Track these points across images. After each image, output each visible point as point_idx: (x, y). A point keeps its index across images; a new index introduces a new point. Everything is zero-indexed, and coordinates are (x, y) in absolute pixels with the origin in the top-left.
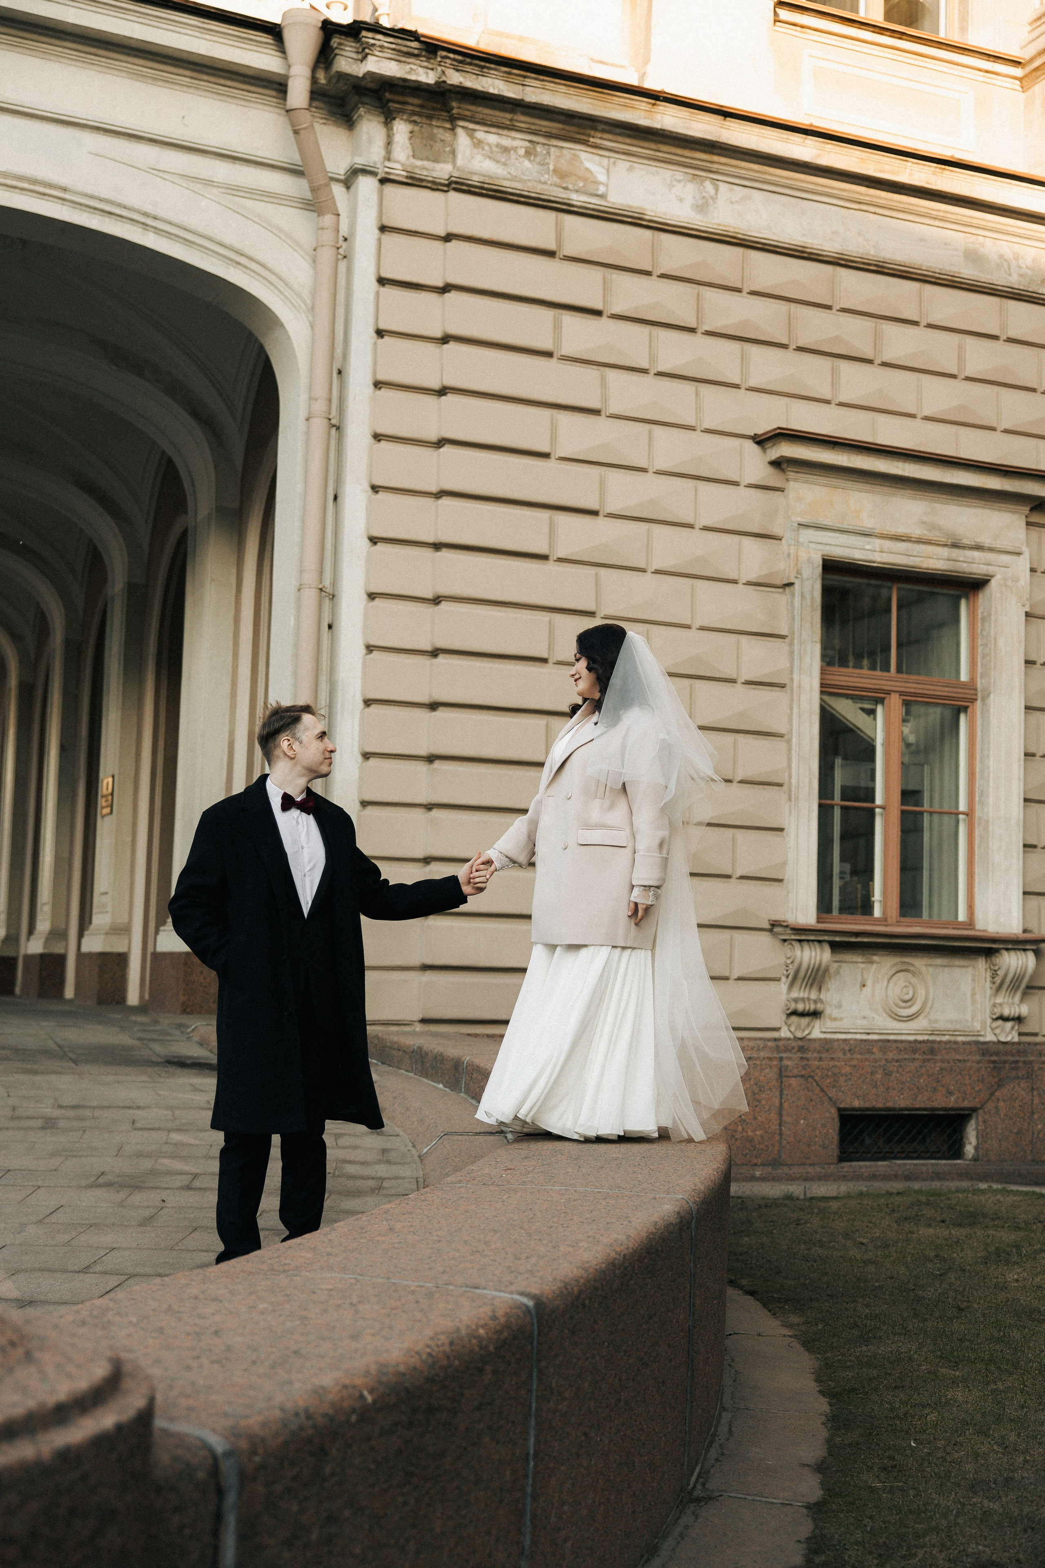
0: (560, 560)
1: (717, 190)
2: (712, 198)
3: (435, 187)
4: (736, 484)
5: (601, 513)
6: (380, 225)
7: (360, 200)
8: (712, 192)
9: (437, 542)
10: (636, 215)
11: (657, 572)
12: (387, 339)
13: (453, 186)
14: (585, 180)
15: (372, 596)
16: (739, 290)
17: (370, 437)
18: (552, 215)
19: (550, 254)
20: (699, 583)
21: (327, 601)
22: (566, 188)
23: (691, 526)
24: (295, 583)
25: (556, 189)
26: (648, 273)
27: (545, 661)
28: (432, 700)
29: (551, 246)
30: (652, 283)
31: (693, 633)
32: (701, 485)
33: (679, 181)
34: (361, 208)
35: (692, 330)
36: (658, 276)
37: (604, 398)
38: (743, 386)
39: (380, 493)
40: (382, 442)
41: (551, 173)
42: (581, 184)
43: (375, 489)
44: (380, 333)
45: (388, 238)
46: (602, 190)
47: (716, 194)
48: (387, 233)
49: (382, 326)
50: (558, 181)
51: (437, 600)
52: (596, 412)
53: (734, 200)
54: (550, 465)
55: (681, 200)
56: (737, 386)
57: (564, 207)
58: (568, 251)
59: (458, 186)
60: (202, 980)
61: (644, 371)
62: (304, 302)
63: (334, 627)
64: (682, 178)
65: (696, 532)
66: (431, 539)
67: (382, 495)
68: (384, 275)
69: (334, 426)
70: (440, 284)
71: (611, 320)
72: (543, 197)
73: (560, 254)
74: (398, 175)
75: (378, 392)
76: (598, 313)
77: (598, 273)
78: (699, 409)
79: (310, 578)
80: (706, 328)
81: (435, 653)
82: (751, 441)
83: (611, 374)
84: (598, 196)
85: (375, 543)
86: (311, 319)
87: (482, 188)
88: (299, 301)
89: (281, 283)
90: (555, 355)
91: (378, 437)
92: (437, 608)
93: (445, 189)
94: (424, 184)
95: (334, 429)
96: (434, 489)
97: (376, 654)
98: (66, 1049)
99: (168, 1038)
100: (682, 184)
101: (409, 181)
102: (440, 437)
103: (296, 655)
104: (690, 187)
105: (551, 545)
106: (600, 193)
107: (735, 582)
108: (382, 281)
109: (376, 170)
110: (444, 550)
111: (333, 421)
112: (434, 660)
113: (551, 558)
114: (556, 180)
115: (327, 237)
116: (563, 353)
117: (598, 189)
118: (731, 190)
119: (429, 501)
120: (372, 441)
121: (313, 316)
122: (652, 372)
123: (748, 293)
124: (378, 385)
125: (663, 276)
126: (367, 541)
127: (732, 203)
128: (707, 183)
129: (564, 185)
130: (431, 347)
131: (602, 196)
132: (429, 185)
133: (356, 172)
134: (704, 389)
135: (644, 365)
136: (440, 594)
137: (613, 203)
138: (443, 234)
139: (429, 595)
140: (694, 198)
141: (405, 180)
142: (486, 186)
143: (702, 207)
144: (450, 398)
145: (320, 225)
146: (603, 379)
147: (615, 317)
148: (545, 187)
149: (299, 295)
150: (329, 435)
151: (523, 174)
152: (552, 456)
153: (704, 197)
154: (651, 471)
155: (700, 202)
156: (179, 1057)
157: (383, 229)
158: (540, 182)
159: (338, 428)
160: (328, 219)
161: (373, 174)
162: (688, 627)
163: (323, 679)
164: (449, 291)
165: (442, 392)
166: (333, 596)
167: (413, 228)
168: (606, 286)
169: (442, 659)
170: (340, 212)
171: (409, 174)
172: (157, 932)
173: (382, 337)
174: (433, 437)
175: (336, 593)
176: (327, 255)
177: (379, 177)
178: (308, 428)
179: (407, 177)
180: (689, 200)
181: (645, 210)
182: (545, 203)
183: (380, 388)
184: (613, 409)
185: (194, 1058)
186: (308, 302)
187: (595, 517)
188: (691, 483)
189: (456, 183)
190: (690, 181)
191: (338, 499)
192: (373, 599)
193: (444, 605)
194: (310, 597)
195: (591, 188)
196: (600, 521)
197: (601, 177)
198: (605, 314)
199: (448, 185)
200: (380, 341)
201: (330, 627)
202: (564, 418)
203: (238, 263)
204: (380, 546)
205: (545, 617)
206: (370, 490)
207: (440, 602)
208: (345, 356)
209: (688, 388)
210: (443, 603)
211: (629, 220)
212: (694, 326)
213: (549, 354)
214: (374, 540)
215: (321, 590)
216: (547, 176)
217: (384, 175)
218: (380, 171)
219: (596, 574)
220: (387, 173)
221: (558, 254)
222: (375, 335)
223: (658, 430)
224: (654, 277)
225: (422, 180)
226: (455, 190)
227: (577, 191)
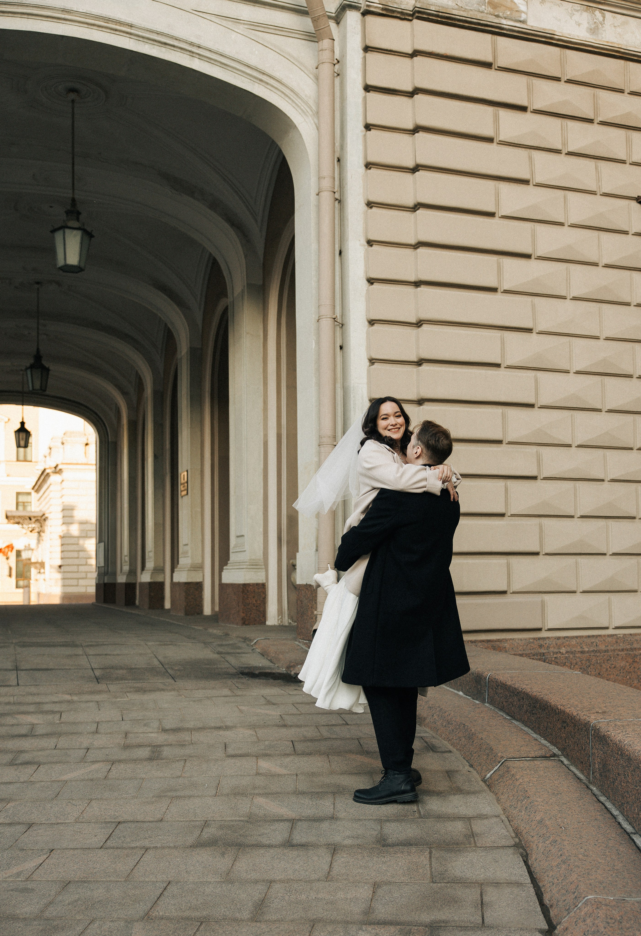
0: (506, 292)
1: (604, 17)
2: (601, 23)
3: (403, 17)
4: (626, 233)
5: (533, 257)
6: (364, 46)
7: (349, 28)
8: (601, 19)
9: (417, 280)
10: (548, 35)
11: (575, 299)
12: (373, 132)
13: (417, 15)
14: (511, 9)
15: (372, 322)
16: (622, 91)
17: (364, 205)
18: (489, 36)
19: (488, 65)
20: (604, 306)
21: (338, 329)
22: (497, 16)
23: (596, 265)
24: (315, 317)
25: (490, 16)
26: (558, 79)
27: (498, 366)
28: (420, 398)
29: (489, 59)
30: (562, 85)
31: (601, 342)
32: (603, 235)
33: (578, 11)
34: (349, 35)
35: (590, 121)
36: (565, 82)
37: (532, 173)
38: (628, 162)
39: (374, 246)
40: (374, 208)
41: (486, 4)
42: (508, 13)
43: (370, 243)
44: (368, 127)
45: (370, 56)
46: (523, 17)
47: (604, 20)
48: (369, 52)
49: (370, 121)
50: (492, 10)
51: (419, 324)
52: (525, 182)
53: (616, 25)
54: (494, 221)
55: (579, 25)
56: (623, 162)
57: (497, 30)
58: (502, 62)
59: (420, 15)
60: (255, 602)
61: (558, 152)
62: (310, 107)
63: (344, 348)
64: (579, 8)
65: (600, 269)
66: (412, 279)
67: (375, 247)
68: (370, 82)
69: (337, 199)
70: (410, 89)
71: (533, 114)
72: (482, 22)
73: (496, 66)
74: (376, 7)
75: (369, 171)
76: (523, 109)
77: (524, 79)
78: (599, 179)
79: (326, 311)
80: (601, 119)
81: (420, 363)
82: (635, 201)
83: (536, 154)
84: (520, 21)
85: (372, 284)
86: (316, 121)
87: (438, 16)
88: (306, 107)
89: (292, 94)
90: (495, 140)
91: (370, 204)
92: (420, 329)
93: (410, 18)
94: (395, 15)
95: (337, 202)
96: (413, 242)
97: (377, 365)
98: (166, 666)
99: (238, 651)
100: (580, 12)
101: (384, 12)
102: (416, 203)
103: (318, 370)
104: (585, 14)
105: (499, 281)
106: (522, 19)
107: (628, 304)
108: (368, 88)
109: (360, 5)
110: (422, 286)
111: (337, 196)
112: (420, 368)
113: (499, 290)
114: (490, 9)
115: (326, 56)
116: (500, 139)
117: (520, 17)
118: (614, 17)
119: (409, 252)
120: (366, 208)
121: (318, 118)
122: (564, 151)
123: (628, 93)
124: (368, 165)
125: (569, 81)
126: (366, 282)
127: (615, 26)
128: (597, 13)
129: (496, 14)
130: (406, 138)
131: (523, 22)
132: (399, 15)
133: (344, 8)
134: (602, 164)
135: (559, 147)
136: (422, 319)
137: (532, 26)
138: (410, 52)
139: (414, 321)
140: (588, 23)
141: (381, 12)
142: (441, 14)
143: (594, 30)
144: (420, 174)
145: (320, 49)
146: (530, 158)
147: (537, 112)
148: (482, 15)
149: (306, 103)
150: (334, 205)
151: (467, 5)
152: (497, 215)
153: (595, 22)
154: (566, 225)
155: (593, 26)
156: (249, 668)
157: (367, 49)
158: (479, 11)
159: (340, 202)
160: (326, 43)
161: (357, 8)
162: (597, 338)
163: (339, 385)
164: (417, 94)
165: (415, 169)
166: (342, 325)
167: (389, 48)
168: (530, 89)
169: (425, 367)
170: (334, 39)
171: (384, 7)
172: (221, 570)
173: (370, 130)
174: (411, 203)
175: (344, 323)
176: (326, 70)
177: (361, 11)
178: (319, 201)
179: (383, 9)
180: (585, 25)
181: (555, 31)
182: (483, 28)
183: (370, 169)
184: (539, 179)
185: (259, 668)
186: (314, 108)
187: (528, 260)
188: (596, 233)
189: (419, 12)
190: (586, 11)
191: (342, 254)
192: (373, 325)
193: (425, 327)
194: (327, 324)
195: (515, 15)
196: (532, 263)
197: (523, 8)
198: (529, 109)
199: (412, 15)
200: (368, 132)
201: (341, 348)
202: (504, 186)
203: (261, 80)
204: (376, 286)
205: (497, 334)
206: (366, 244)
207: (421, 325)
208: (342, 147)
209: (591, 163)
210: (424, 325)
211: (544, 40)
212: (592, 118)
213: (489, 140)
214: (371, 281)
215: (334, 319)
216: (483, 7)
217: (365, 8)
218: (362, 6)
219: (532, 301)
220: (368, 6)
221: (493, 65)
222: (364, 129)
223: (570, 195)
224: (562, 82)
225: (393, 11)
226: (418, 18)
227: (505, 18)
